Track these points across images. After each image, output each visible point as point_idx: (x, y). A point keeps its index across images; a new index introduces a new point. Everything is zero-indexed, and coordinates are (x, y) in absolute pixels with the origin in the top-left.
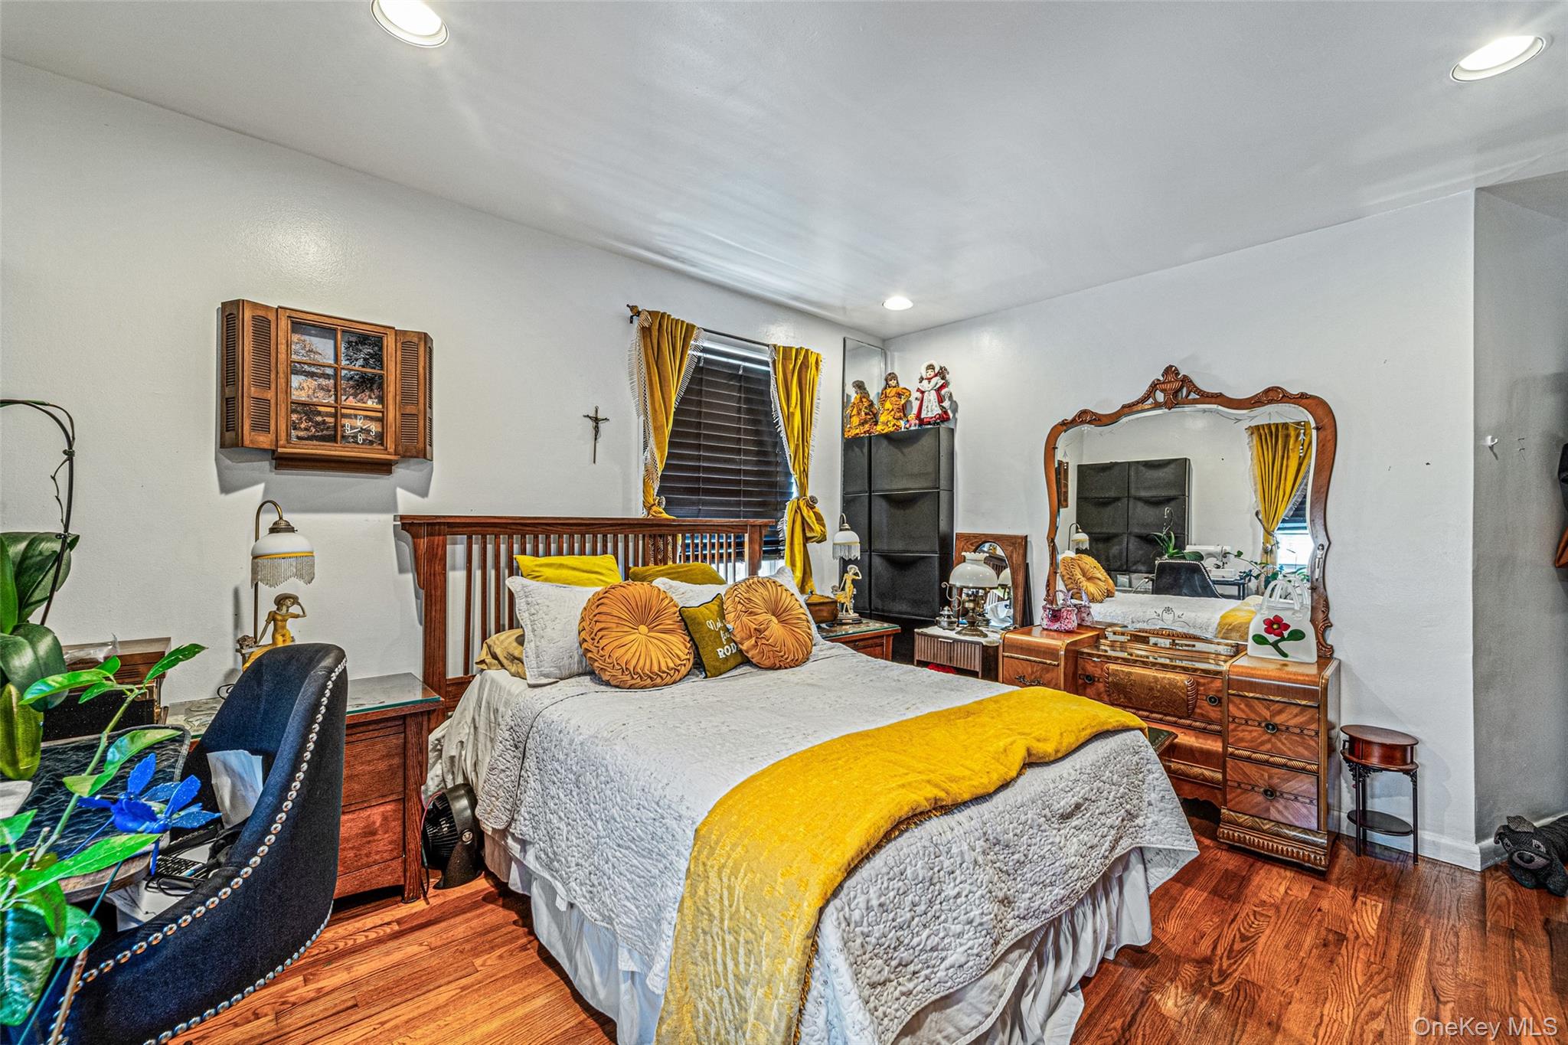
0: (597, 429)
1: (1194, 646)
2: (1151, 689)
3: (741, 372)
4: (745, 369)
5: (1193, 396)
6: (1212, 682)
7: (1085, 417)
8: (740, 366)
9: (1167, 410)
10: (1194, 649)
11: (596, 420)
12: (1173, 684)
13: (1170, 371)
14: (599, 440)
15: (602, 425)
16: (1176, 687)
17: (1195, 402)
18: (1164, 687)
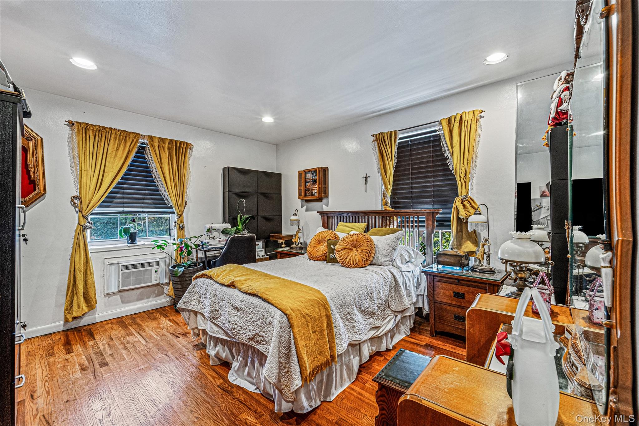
0: (366, 181)
3: (432, 139)
4: (434, 136)
8: (430, 136)
11: (366, 178)
14: (368, 184)
15: (368, 179)
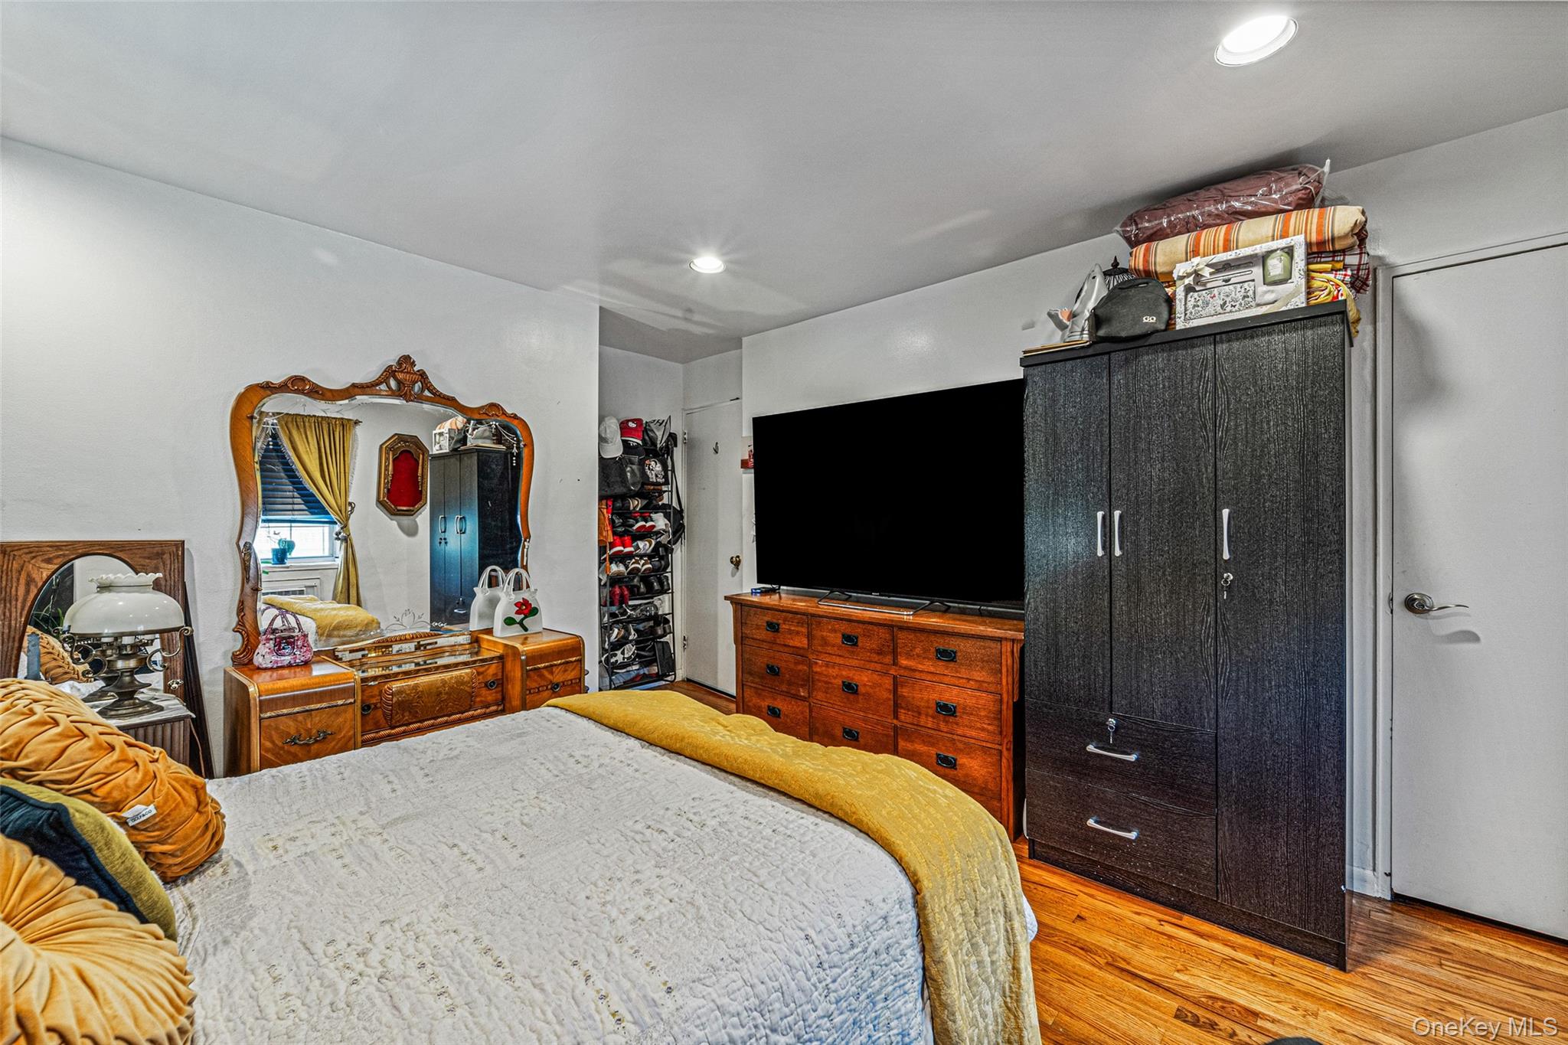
1: (436, 643)
2: (439, 694)
5: (427, 393)
6: (488, 669)
7: (297, 385)
9: (405, 402)
10: (436, 646)
12: (460, 682)
13: (406, 360)
16: (463, 683)
17: (428, 400)
18: (452, 688)
